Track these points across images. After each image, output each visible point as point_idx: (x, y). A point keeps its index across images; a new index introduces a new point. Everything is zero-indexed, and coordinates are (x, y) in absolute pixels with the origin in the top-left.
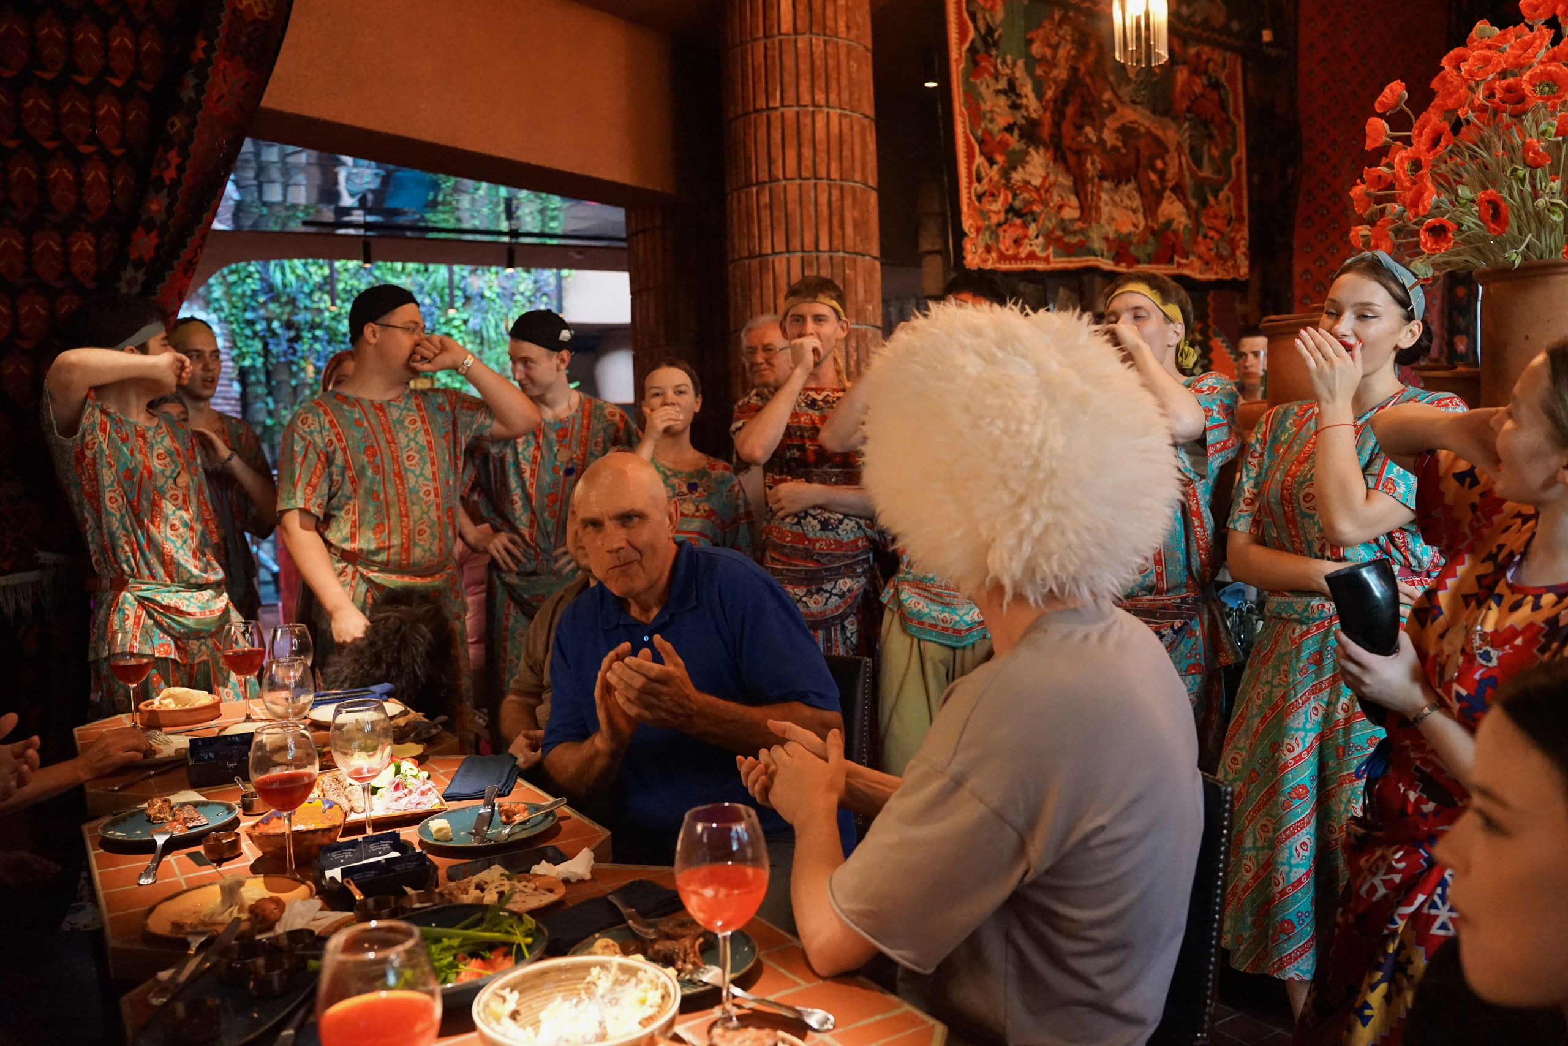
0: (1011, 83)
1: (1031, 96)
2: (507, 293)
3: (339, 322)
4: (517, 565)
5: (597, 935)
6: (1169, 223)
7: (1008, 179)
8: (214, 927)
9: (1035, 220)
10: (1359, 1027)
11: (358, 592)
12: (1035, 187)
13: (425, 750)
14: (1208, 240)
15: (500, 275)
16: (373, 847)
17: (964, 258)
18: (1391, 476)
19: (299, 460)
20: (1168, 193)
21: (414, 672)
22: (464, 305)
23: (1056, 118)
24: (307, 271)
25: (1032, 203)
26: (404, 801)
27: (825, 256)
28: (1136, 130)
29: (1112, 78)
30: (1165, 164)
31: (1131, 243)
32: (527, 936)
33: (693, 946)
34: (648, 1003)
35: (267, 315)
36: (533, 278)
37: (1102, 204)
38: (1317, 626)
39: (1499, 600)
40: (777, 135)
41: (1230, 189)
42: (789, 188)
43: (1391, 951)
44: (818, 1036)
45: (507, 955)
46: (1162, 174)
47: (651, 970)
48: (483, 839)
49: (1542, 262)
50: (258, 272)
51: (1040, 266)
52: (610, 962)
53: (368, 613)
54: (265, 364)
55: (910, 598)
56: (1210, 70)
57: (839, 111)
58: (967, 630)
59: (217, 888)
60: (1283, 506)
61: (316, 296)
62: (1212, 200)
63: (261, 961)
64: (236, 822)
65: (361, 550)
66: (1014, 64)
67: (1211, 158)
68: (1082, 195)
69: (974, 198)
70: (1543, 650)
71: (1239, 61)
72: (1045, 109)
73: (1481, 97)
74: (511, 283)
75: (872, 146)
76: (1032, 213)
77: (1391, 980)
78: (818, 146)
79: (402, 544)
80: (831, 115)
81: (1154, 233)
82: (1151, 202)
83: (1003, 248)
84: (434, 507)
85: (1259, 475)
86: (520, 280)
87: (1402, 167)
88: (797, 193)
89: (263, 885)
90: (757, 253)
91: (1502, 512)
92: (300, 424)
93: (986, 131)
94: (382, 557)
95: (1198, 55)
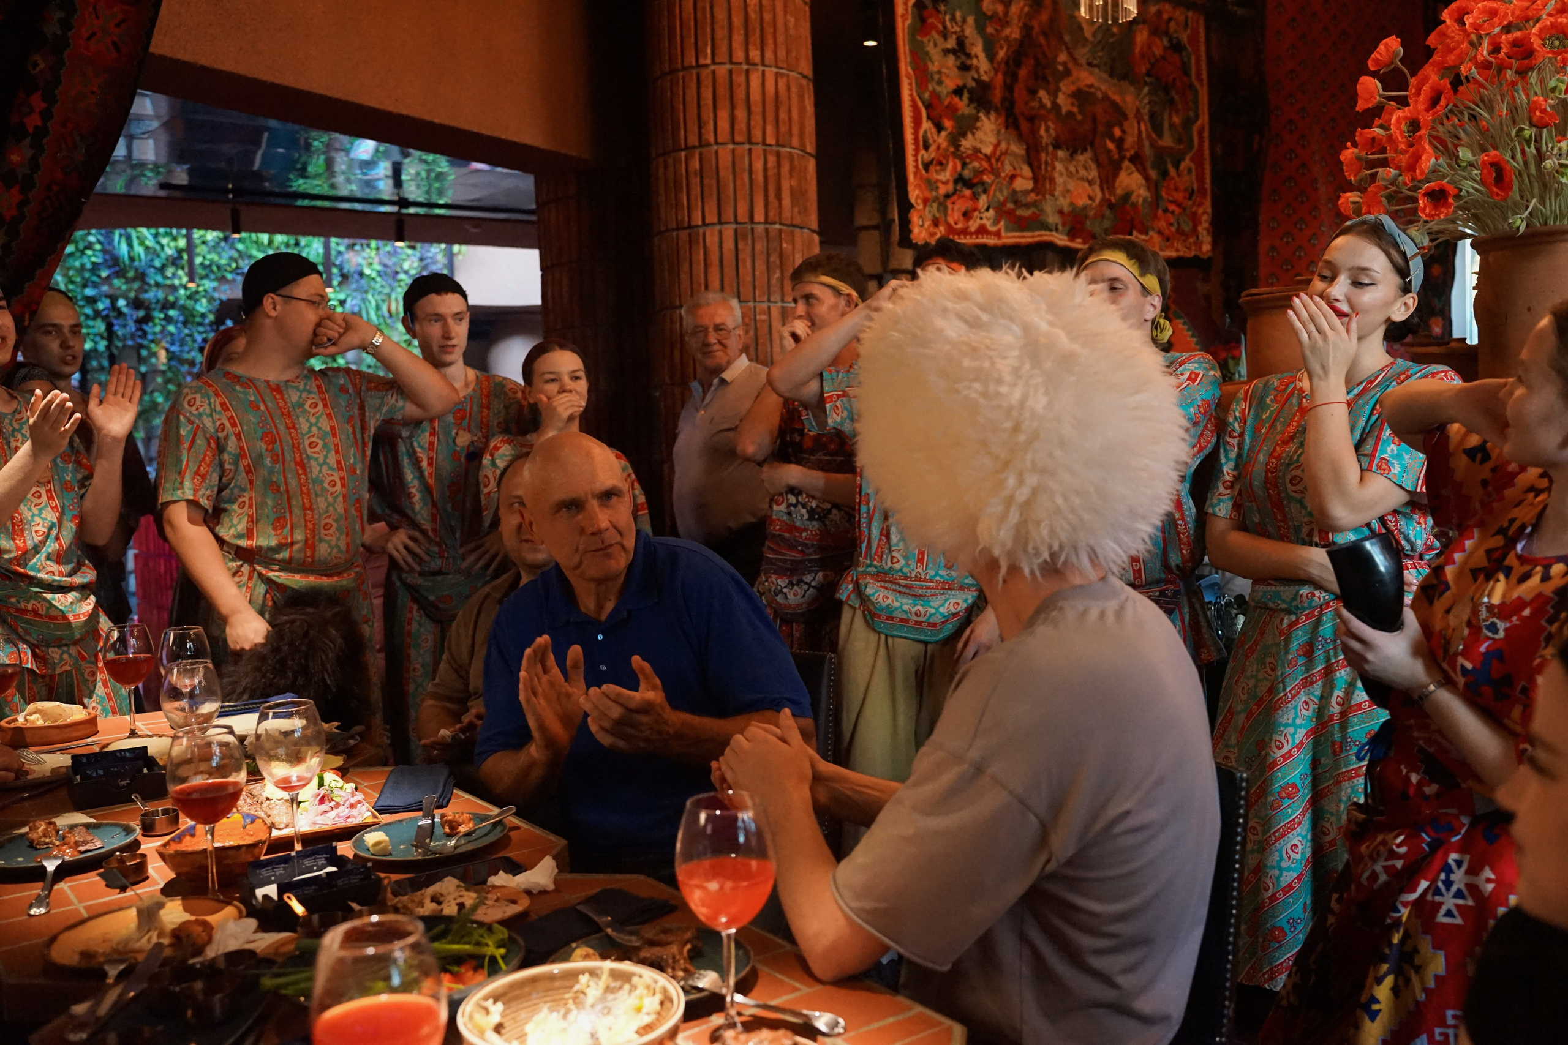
0: (961, 42)
1: (982, 56)
2: (389, 271)
3: (196, 301)
4: (420, 565)
5: (574, 945)
6: (1127, 196)
7: (957, 147)
8: (133, 955)
9: (985, 192)
10: (1368, 1023)
11: (256, 593)
12: (986, 155)
13: (345, 761)
14: (1169, 215)
15: (381, 252)
16: (307, 862)
17: (910, 231)
18: (1385, 456)
19: (186, 446)
20: (1126, 163)
21: (324, 680)
22: (340, 284)
23: (1008, 81)
24: (158, 243)
25: (982, 172)
26: (332, 814)
27: (760, 229)
28: (1094, 94)
29: (1067, 38)
30: (1124, 132)
31: (1086, 217)
32: (499, 947)
33: (681, 953)
34: (644, 1010)
35: (111, 292)
36: (418, 255)
37: (1056, 175)
38: (1306, 615)
39: (1508, 572)
40: (707, 95)
41: (1192, 160)
42: (721, 154)
43: (1395, 941)
44: (828, 1040)
45: (477, 968)
46: (1120, 143)
47: (647, 975)
48: (427, 850)
49: (1545, 228)
50: (99, 242)
51: (991, 241)
52: (601, 968)
53: (267, 616)
54: (108, 347)
55: (875, 592)
56: (1172, 30)
57: (775, 70)
58: (943, 623)
59: (133, 912)
60: (1268, 489)
61: (169, 272)
62: (1172, 172)
63: (199, 985)
64: (136, 844)
65: (260, 548)
66: (964, 21)
67: (1172, 126)
68: (1035, 164)
69: (921, 166)
70: (1551, 622)
71: (1202, 22)
72: (996, 71)
73: (1485, 53)
74: (394, 260)
75: (810, 109)
76: (983, 183)
77: (1398, 972)
78: (753, 108)
79: (307, 540)
80: (767, 75)
81: (1111, 206)
82: (1108, 176)
83: (952, 222)
84: (341, 499)
85: (1239, 455)
86: (404, 257)
87: (1399, 128)
88: (730, 159)
89: (181, 908)
90: (686, 225)
91: (1513, 485)
92: (186, 405)
93: (935, 95)
94: (285, 555)
95: (1159, 13)
